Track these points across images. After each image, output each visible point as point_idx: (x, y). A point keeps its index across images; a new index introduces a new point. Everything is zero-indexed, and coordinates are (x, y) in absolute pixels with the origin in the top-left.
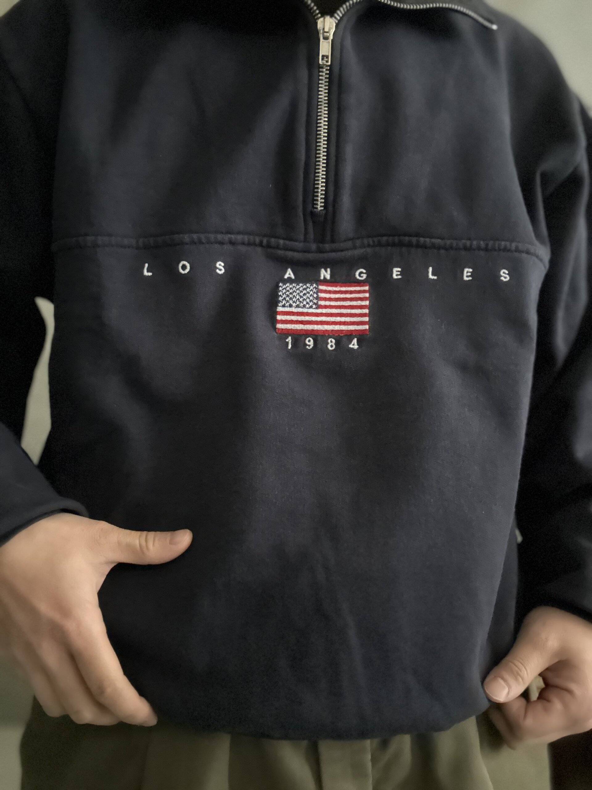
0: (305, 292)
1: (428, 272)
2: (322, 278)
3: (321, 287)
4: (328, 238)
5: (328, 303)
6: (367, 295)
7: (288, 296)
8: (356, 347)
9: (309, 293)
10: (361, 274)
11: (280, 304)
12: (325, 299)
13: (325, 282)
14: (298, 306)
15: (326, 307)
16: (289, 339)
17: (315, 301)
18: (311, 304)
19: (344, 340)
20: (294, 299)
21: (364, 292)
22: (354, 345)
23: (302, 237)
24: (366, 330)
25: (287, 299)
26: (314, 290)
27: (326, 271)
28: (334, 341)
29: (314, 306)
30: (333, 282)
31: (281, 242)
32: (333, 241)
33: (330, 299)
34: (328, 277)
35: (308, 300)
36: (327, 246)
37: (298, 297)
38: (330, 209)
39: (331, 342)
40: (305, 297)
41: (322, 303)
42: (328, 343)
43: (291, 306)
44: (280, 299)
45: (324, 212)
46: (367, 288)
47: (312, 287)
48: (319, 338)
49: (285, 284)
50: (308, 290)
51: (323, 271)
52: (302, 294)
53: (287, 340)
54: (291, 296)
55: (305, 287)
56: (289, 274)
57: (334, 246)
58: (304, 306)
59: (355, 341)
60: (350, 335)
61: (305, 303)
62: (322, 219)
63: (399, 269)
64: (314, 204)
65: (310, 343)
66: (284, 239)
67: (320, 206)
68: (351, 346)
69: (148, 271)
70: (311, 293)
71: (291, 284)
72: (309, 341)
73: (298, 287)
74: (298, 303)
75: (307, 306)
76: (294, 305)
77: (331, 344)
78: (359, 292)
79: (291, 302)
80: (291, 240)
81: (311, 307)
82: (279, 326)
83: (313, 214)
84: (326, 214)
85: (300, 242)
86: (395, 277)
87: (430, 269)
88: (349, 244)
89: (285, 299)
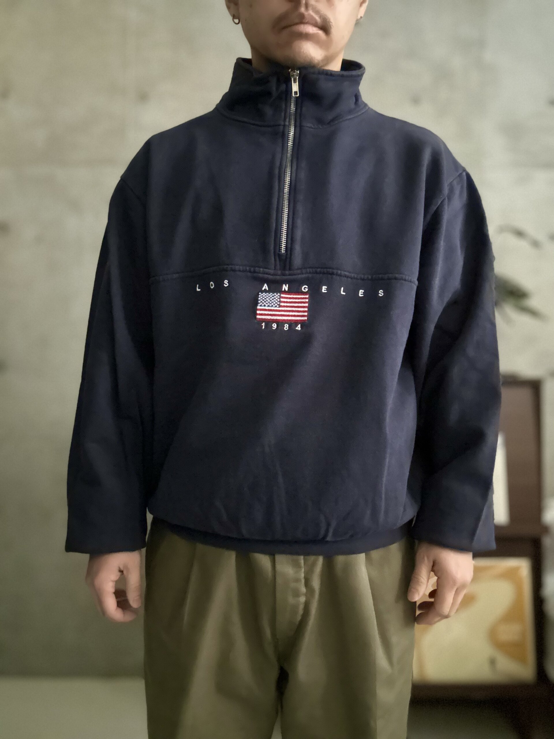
0: (273, 298)
1: (341, 290)
2: (283, 290)
3: (282, 295)
4: (288, 267)
5: (285, 304)
6: (307, 300)
7: (263, 300)
8: (300, 329)
9: (275, 298)
10: (305, 288)
11: (259, 305)
12: (284, 302)
13: (285, 292)
14: (268, 306)
15: (284, 306)
16: (263, 324)
17: (278, 303)
18: (276, 305)
19: (294, 325)
20: (267, 302)
21: (306, 298)
22: (299, 328)
23: (273, 267)
24: (306, 320)
25: (263, 302)
26: (278, 297)
27: (286, 286)
28: (288, 325)
29: (278, 306)
30: (289, 292)
31: (261, 269)
32: (290, 269)
33: (287, 302)
34: (287, 289)
35: (274, 303)
36: (287, 272)
37: (269, 301)
38: (289, 252)
39: (286, 326)
40: (273, 301)
41: (282, 304)
42: (284, 327)
43: (265, 306)
44: (259, 302)
45: (285, 254)
46: (307, 296)
47: (277, 295)
48: (280, 324)
49: (262, 293)
50: (275, 297)
51: (284, 285)
52: (271, 299)
53: (262, 325)
54: (265, 300)
55: (273, 295)
56: (266, 287)
57: (291, 272)
58: (272, 306)
59: (299, 326)
60: (296, 323)
61: (273, 304)
62: (284, 258)
63: (326, 287)
64: (280, 250)
65: (275, 326)
66: (263, 268)
67: (283, 251)
68: (297, 328)
69: (199, 289)
70: (277, 298)
71: (266, 293)
72: (274, 325)
73: (269, 295)
74: (269, 304)
75: (274, 306)
76: (267, 305)
77: (286, 327)
78: (303, 298)
79: (265, 303)
80: (266, 268)
81: (276, 307)
82: (258, 317)
83: (280, 255)
84: (287, 255)
85: (272, 270)
86: (323, 291)
87: (342, 289)
88: (299, 271)
89: (262, 302)
